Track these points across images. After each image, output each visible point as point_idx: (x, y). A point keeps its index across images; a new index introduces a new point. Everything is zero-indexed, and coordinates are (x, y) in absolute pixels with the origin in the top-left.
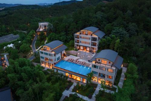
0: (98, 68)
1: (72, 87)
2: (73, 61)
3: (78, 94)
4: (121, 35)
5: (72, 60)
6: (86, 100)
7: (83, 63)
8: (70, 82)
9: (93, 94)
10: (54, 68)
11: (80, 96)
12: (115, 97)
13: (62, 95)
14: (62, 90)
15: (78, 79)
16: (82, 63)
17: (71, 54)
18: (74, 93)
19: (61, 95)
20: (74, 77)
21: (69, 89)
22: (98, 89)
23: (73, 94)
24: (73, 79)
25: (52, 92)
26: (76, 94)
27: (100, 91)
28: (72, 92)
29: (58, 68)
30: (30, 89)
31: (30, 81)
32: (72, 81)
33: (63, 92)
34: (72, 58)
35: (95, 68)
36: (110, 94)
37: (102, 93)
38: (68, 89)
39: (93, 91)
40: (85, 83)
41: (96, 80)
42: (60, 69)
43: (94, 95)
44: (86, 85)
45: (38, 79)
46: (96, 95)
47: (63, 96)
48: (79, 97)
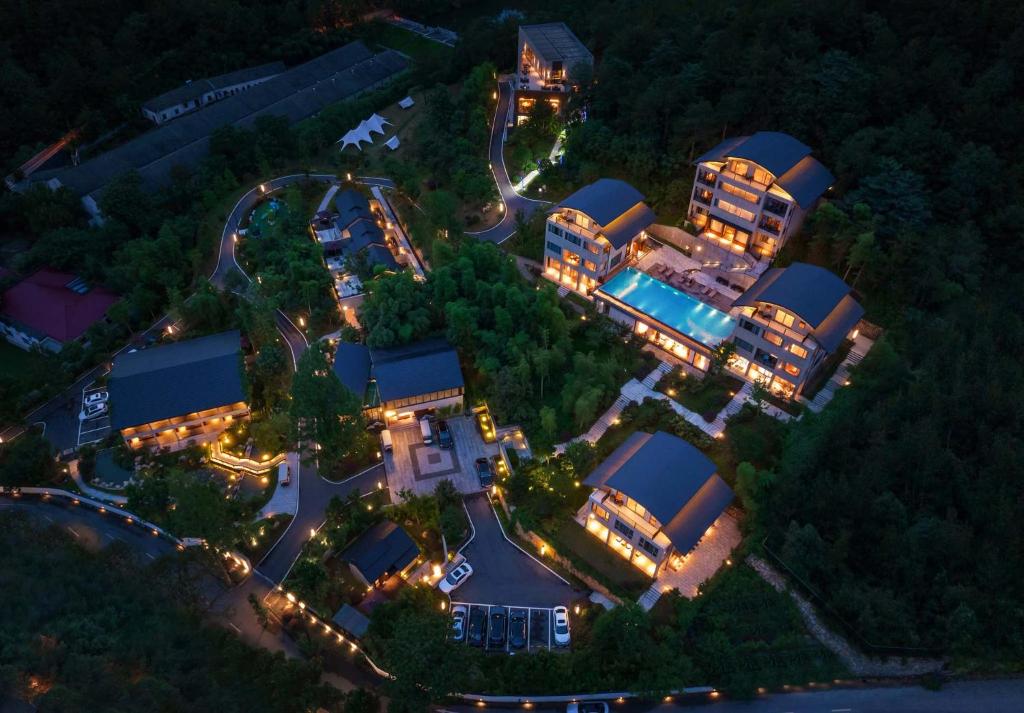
0: (757, 333)
1: (656, 376)
2: (670, 276)
3: (672, 402)
4: (891, 213)
5: (668, 274)
6: (695, 424)
7: (711, 295)
8: (650, 356)
9: (720, 411)
10: (597, 298)
11: (679, 409)
12: (788, 432)
13: (620, 394)
14: (621, 379)
15: (681, 351)
16: (707, 293)
17: (666, 242)
18: (659, 397)
19: (617, 394)
20: (668, 343)
21: (646, 381)
22: (740, 398)
23: (656, 401)
24: (660, 347)
25: (594, 385)
26: (668, 402)
27: (747, 405)
28: (654, 390)
29: (612, 301)
30: (523, 364)
31: (521, 337)
32: (658, 354)
33: (623, 385)
34: (670, 264)
35: (747, 331)
36: (774, 420)
37: (749, 414)
38: (641, 376)
39: (725, 401)
40: (703, 371)
41: (742, 368)
42: (618, 303)
43: (723, 415)
44: (703, 376)
45: (545, 332)
46: (728, 415)
47: (621, 398)
48: (673, 412)
